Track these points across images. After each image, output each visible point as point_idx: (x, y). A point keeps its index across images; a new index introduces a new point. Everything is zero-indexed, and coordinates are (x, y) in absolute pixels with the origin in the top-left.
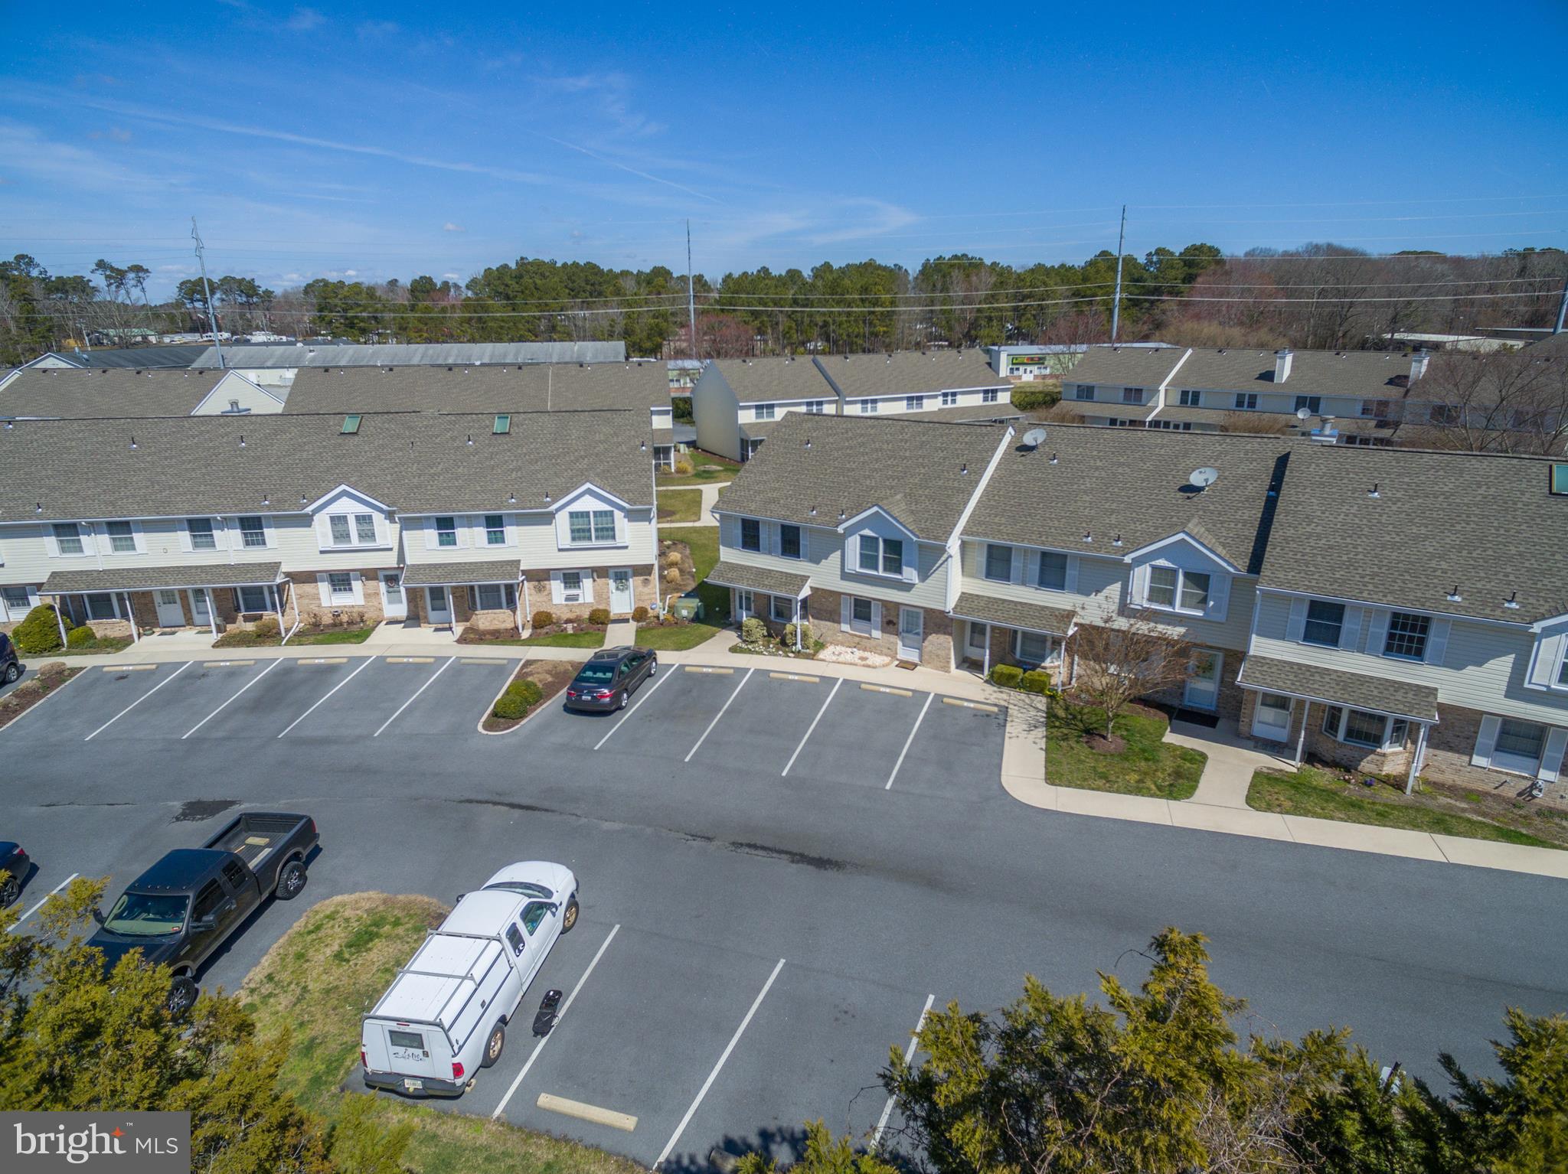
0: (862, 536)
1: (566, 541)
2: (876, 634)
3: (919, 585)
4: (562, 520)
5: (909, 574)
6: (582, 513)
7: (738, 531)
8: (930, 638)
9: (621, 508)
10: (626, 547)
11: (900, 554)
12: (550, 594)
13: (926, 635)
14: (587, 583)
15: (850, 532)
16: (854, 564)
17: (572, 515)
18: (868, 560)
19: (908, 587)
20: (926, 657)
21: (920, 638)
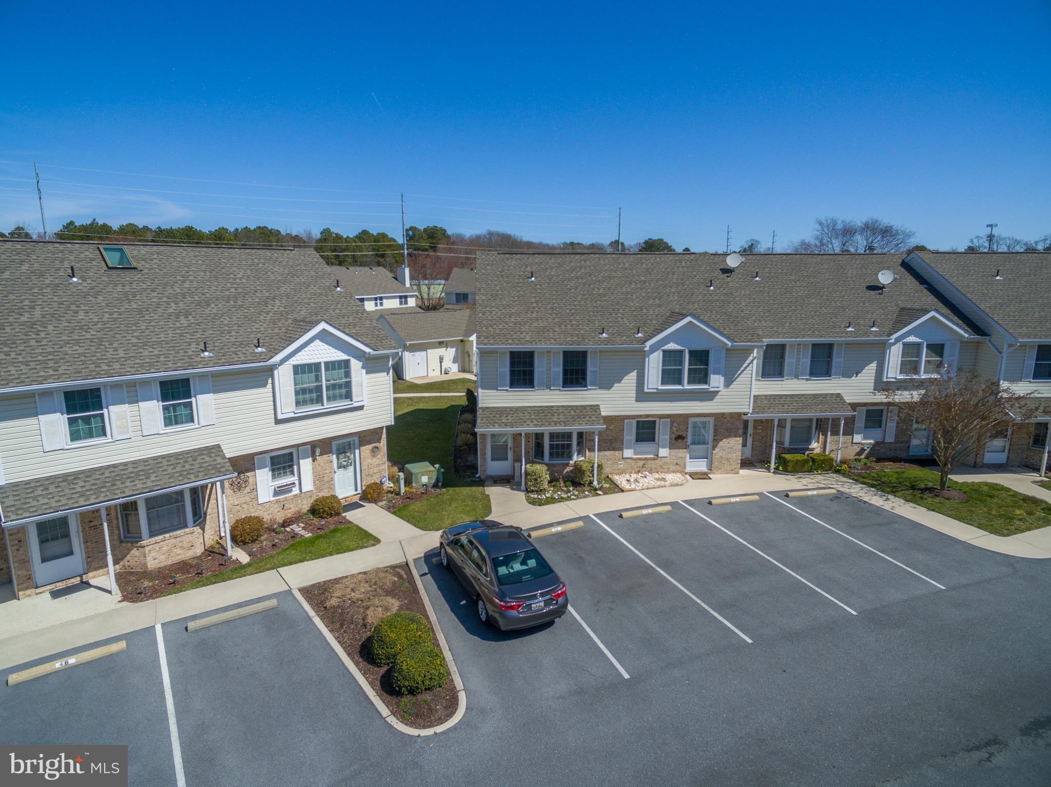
0: (664, 351)
1: (287, 407)
2: (664, 452)
3: (723, 391)
4: (284, 378)
5: (716, 381)
6: (309, 365)
7: (505, 369)
8: (721, 444)
9: (360, 355)
10: (361, 408)
11: (707, 364)
12: (255, 489)
13: (716, 441)
14: (306, 465)
15: (653, 349)
16: (654, 381)
17: (298, 370)
18: (671, 375)
19: (710, 396)
20: (715, 464)
21: (710, 446)
